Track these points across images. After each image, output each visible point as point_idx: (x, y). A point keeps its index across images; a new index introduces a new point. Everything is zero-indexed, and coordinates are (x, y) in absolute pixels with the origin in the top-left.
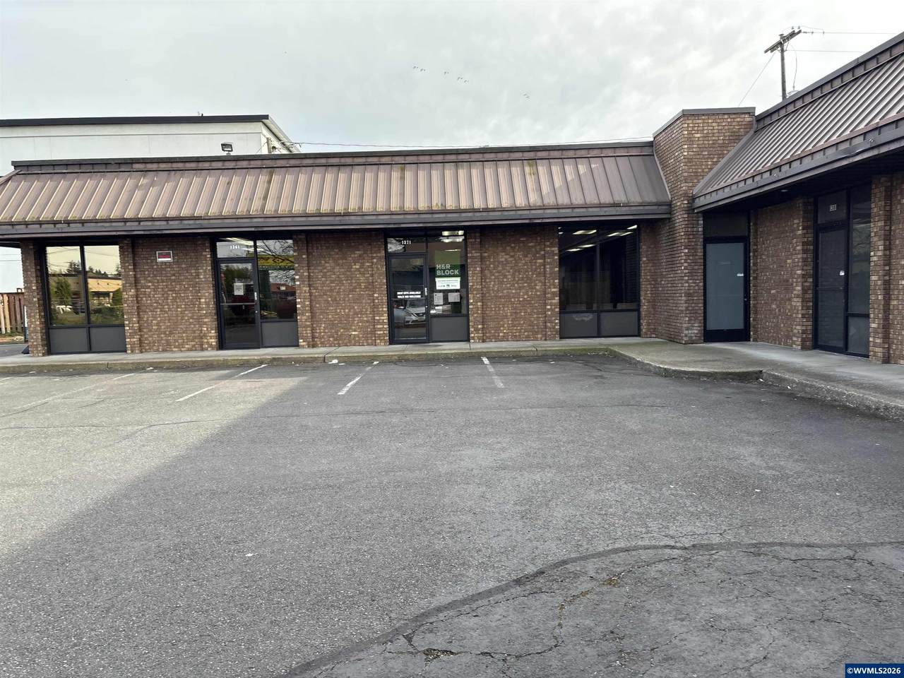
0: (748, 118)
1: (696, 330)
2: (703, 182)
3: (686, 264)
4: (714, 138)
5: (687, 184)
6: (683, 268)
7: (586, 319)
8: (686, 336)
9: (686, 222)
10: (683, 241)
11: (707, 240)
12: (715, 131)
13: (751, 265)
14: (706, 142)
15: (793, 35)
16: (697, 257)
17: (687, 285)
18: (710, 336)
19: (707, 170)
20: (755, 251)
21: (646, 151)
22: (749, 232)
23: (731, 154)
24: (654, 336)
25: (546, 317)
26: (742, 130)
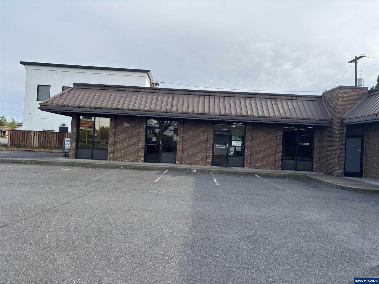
0: (365, 91)
1: (341, 171)
2: (347, 113)
3: (338, 145)
4: (351, 97)
5: (340, 114)
6: (337, 146)
7: (291, 163)
8: (337, 173)
9: (339, 129)
10: (337, 135)
11: (347, 136)
12: (353, 95)
13: (364, 147)
14: (349, 99)
15: (361, 57)
16: (343, 143)
17: (338, 153)
18: (347, 174)
19: (348, 109)
20: (366, 142)
21: (319, 99)
22: (364, 134)
23: (358, 104)
24: (318, 172)
25: (276, 160)
26: (363, 95)
